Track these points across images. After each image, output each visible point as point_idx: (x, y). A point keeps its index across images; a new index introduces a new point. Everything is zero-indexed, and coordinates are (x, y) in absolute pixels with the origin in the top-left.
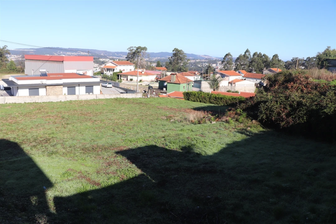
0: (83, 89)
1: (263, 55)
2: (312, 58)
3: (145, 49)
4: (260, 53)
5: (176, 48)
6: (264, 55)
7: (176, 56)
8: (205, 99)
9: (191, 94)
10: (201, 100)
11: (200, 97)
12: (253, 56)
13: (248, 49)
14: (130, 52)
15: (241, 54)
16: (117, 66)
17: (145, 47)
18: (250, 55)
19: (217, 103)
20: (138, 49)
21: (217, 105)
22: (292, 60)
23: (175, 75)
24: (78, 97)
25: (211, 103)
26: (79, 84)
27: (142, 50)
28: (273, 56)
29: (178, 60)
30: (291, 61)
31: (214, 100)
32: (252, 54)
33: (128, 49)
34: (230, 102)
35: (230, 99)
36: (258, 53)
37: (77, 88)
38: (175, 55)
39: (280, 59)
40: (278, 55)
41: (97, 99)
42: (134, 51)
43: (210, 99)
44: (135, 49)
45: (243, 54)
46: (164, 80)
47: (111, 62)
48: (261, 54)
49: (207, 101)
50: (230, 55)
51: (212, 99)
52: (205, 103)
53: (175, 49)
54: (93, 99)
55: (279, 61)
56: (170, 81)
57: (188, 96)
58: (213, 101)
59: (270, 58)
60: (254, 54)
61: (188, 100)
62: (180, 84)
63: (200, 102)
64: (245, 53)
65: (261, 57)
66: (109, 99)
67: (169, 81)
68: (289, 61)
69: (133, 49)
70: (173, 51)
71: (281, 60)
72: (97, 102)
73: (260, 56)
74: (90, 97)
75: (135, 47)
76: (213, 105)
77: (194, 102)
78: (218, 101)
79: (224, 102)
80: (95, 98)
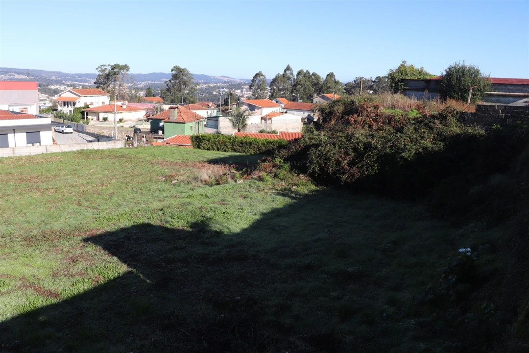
0: (22, 137)
1: (312, 75)
2: (382, 77)
3: (126, 68)
4: (307, 71)
5: (177, 66)
6: (314, 74)
7: (176, 79)
8: (225, 145)
9: (203, 139)
10: (219, 146)
11: (217, 143)
12: (297, 76)
13: (288, 65)
14: (101, 73)
15: (279, 74)
16: (80, 96)
17: (126, 65)
18: (292, 74)
19: (244, 151)
20: (113, 68)
21: (244, 154)
22: (355, 81)
23: (176, 110)
24: (13, 151)
25: (235, 151)
26: (14, 130)
27: (121, 69)
28: (328, 75)
29: (180, 85)
30: (353, 83)
31: (240, 146)
32: (295, 73)
33: (97, 69)
34: (264, 148)
35: (264, 144)
36: (305, 72)
37: (11, 136)
38: (175, 77)
40: (334, 74)
41: (49, 152)
42: (107, 72)
43: (232, 145)
44: (109, 68)
45: (282, 73)
46: (159, 118)
47: (69, 91)
48: (309, 73)
49: (228, 148)
50: (262, 75)
51: (236, 145)
52: (225, 151)
53: (175, 67)
54: (41, 153)
55: (336, 83)
56: (169, 119)
57: (198, 142)
58: (238, 148)
59: (323, 78)
60: (299, 73)
61: (199, 148)
62: (184, 123)
63: (218, 150)
64: (285, 71)
65: (310, 77)
66: (69, 152)
67: (167, 120)
68: (350, 83)
69: (106, 69)
70: (172, 70)
71: (338, 81)
72: (47, 158)
73: (307, 75)
74: (35, 150)
75: (109, 65)
76: (238, 154)
77: (208, 151)
78: (245, 148)
79: (255, 149)
80: (45, 152)
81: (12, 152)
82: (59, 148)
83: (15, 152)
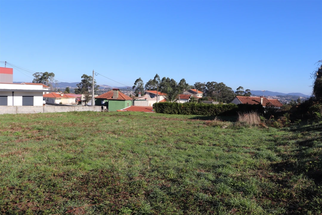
2: (211, 82)
3: (52, 75)
5: (85, 75)
6: (172, 80)
8: (186, 110)
9: (166, 105)
10: (180, 111)
11: (178, 108)
12: (162, 81)
13: (157, 74)
14: (35, 78)
15: (151, 79)
17: (52, 73)
18: (159, 79)
19: (202, 114)
20: (44, 74)
21: (203, 116)
22: (195, 85)
25: (194, 114)
27: (49, 75)
28: (181, 81)
29: (87, 86)
30: (194, 86)
31: (198, 110)
32: (161, 79)
33: (33, 75)
34: (220, 111)
35: (220, 108)
36: (166, 78)
37: (10, 98)
38: (84, 81)
39: (187, 83)
40: (185, 80)
41: (45, 112)
42: (40, 77)
43: (192, 109)
44: (42, 75)
45: (153, 79)
46: (101, 97)
48: (169, 79)
49: (188, 112)
50: (141, 80)
51: (196, 109)
53: (83, 75)
54: (39, 112)
55: (187, 85)
56: (112, 97)
57: (161, 108)
59: (177, 83)
60: (163, 79)
61: (162, 112)
62: (124, 100)
63: (179, 113)
64: (155, 78)
65: (170, 82)
68: (192, 86)
69: (39, 75)
70: (82, 77)
73: (168, 80)
75: (41, 73)
77: (170, 115)
78: (204, 111)
79: (212, 112)
80: (42, 112)
81: (15, 110)
82: (53, 109)
83: (18, 110)
